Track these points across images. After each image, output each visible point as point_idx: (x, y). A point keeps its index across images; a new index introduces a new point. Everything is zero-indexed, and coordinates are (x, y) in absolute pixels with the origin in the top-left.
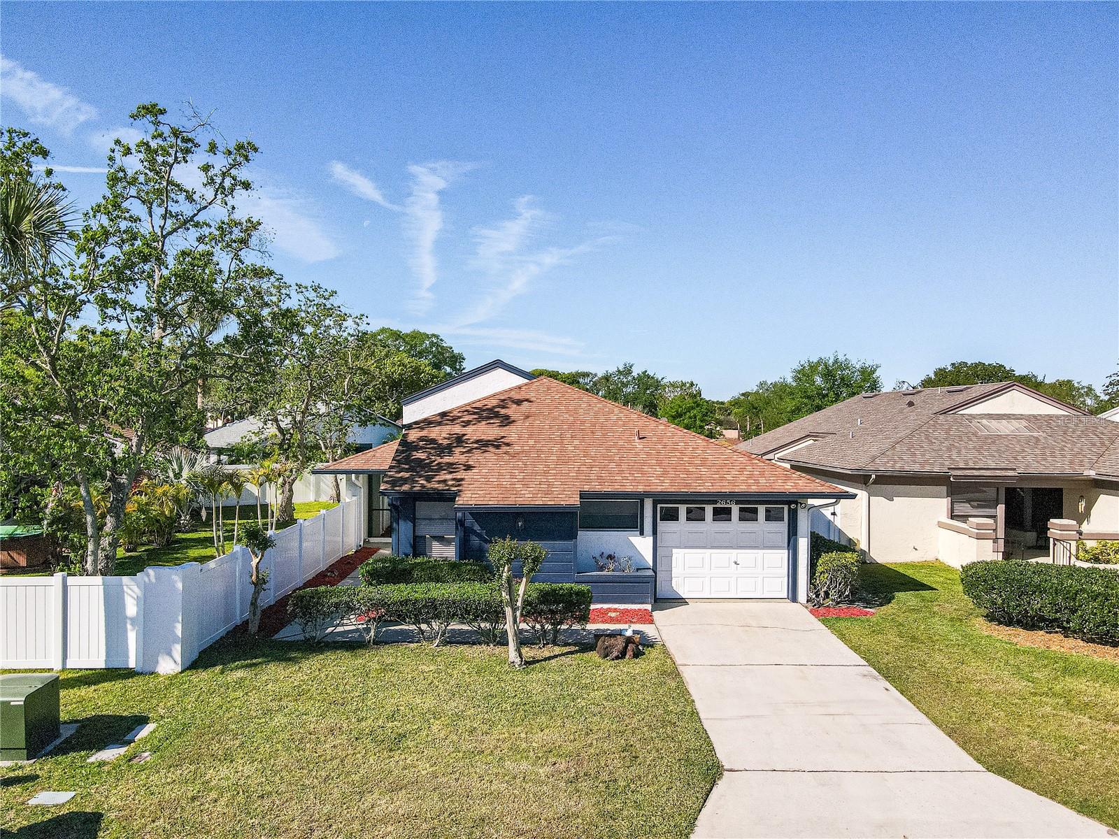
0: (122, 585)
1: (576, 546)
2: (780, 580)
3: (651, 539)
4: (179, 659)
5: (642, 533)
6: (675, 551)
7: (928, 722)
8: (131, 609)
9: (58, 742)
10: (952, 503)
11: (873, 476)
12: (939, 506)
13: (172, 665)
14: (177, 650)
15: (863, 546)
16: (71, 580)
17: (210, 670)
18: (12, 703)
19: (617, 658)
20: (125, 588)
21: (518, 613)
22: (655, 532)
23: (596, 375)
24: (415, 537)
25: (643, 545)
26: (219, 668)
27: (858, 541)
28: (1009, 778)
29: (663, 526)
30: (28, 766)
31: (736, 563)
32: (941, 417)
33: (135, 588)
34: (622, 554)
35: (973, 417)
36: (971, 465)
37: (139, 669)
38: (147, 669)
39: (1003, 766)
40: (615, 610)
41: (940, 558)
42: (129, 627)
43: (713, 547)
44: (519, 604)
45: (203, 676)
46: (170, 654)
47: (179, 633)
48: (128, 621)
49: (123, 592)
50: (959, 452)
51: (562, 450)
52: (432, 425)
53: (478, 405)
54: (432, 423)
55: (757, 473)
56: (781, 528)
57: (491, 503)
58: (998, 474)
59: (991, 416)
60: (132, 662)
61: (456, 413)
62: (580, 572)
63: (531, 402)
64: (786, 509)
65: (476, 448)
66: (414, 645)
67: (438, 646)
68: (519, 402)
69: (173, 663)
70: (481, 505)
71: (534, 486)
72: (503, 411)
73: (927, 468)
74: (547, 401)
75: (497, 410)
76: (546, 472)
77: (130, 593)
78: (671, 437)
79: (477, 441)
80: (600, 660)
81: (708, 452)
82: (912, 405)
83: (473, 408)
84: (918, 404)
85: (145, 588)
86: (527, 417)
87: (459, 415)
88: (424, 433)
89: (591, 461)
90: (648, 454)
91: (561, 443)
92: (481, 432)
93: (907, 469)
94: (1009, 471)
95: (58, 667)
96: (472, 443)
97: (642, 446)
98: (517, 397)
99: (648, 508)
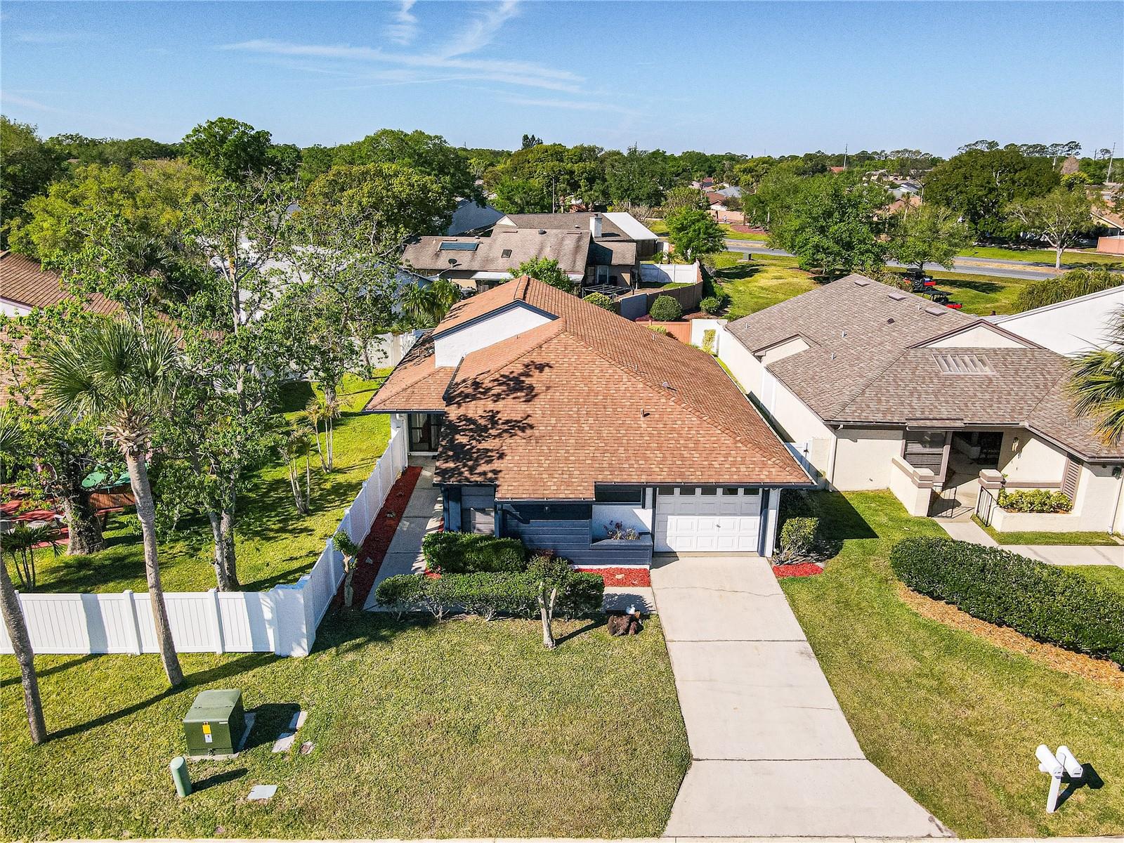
0: (259, 599)
1: (591, 522)
2: (752, 538)
3: (650, 510)
4: (306, 648)
5: (644, 507)
6: (669, 517)
7: (837, 706)
8: (268, 615)
9: (247, 733)
10: (906, 445)
11: (842, 426)
12: (894, 446)
13: (302, 651)
14: (305, 643)
15: (828, 477)
16: (220, 595)
17: (328, 652)
19: (623, 634)
20: (261, 601)
21: (550, 612)
22: (654, 507)
23: (602, 149)
24: (462, 510)
25: (644, 516)
26: (333, 650)
27: (824, 472)
28: (878, 765)
29: (661, 499)
30: (237, 760)
31: (718, 526)
32: (912, 351)
33: (268, 600)
34: (627, 522)
36: (927, 414)
37: (278, 653)
38: (283, 654)
39: (876, 756)
40: (621, 571)
41: (890, 488)
42: (267, 626)
43: (700, 515)
44: (551, 605)
45: (325, 657)
46: (299, 644)
47: (305, 632)
48: (266, 622)
49: (260, 603)
50: (919, 399)
51: (580, 431)
52: (468, 400)
53: (505, 372)
54: (467, 396)
55: (739, 459)
56: (756, 500)
57: (524, 496)
58: (948, 424)
59: (956, 352)
60: (272, 649)
61: (487, 384)
62: (594, 540)
63: (551, 367)
64: (761, 490)
65: (506, 431)
66: (471, 618)
67: (489, 620)
68: (541, 368)
69: (302, 649)
70: (516, 498)
71: (557, 476)
72: (528, 381)
73: (889, 418)
74: (565, 365)
75: (522, 378)
76: (567, 459)
77: (265, 603)
78: (671, 413)
79: (507, 422)
80: (610, 637)
81: (701, 432)
82: (891, 321)
83: (502, 376)
84: (899, 322)
85: (276, 602)
86: (548, 388)
87: (490, 385)
88: (462, 411)
89: (603, 445)
90: (650, 435)
91: (578, 422)
92: (511, 408)
93: (871, 418)
94: (957, 421)
95: (219, 651)
96: (503, 424)
97: (645, 426)
98: (538, 361)
99: (649, 491)
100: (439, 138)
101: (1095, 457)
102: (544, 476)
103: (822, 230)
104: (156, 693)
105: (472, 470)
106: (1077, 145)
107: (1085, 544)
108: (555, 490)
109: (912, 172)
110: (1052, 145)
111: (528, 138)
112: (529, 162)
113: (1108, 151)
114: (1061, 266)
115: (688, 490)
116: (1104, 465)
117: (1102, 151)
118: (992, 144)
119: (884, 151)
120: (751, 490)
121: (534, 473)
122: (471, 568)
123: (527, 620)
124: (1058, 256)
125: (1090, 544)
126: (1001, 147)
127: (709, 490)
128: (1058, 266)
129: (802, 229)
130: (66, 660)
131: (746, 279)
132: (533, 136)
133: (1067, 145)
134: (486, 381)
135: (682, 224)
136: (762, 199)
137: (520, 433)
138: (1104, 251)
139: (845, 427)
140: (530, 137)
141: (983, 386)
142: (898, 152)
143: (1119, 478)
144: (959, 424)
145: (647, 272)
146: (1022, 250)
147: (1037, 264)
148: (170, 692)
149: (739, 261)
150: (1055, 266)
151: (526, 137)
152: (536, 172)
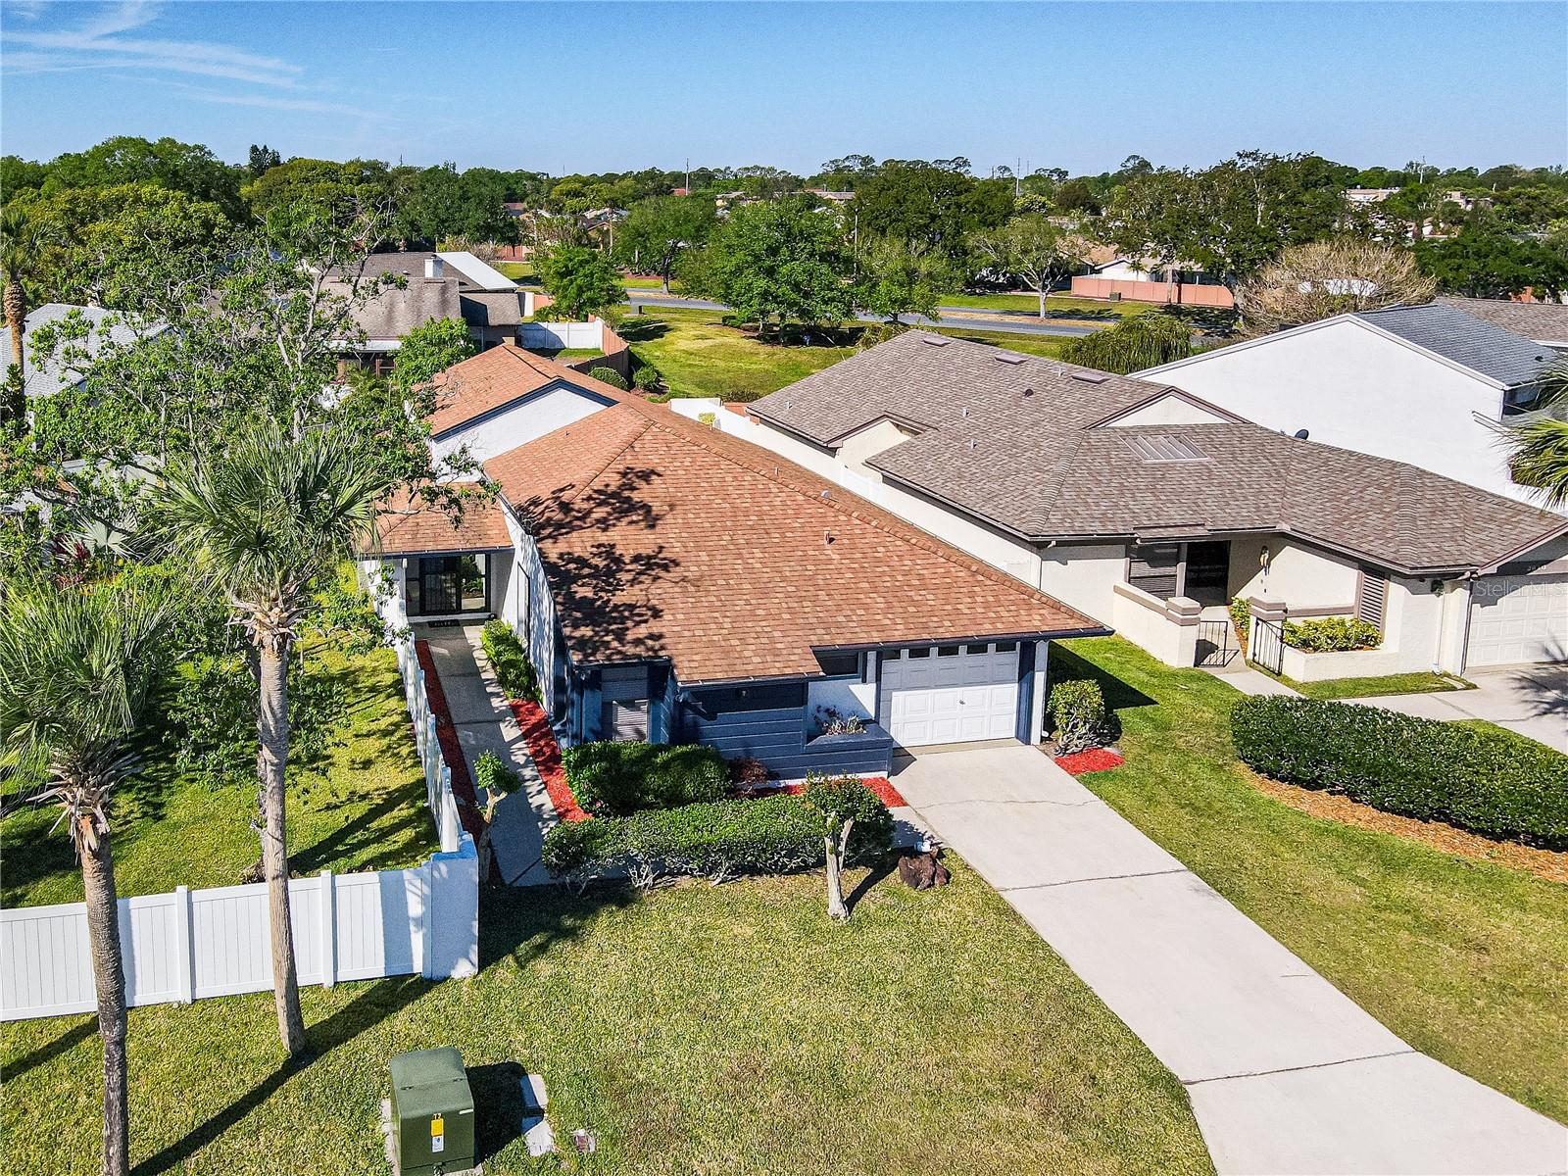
0: (403, 881)
2: (1007, 717)
3: (874, 686)
4: (475, 959)
5: (863, 681)
6: (894, 694)
7: (1312, 971)
8: (415, 908)
10: (1131, 566)
11: (1054, 543)
12: (1116, 568)
13: (469, 967)
14: (474, 951)
16: (341, 879)
17: (503, 962)
18: (461, 1113)
19: (930, 886)
20: (406, 883)
21: (841, 859)
22: (878, 679)
24: (604, 706)
25: (864, 693)
26: (510, 960)
29: (885, 667)
31: (962, 703)
32: (1091, 432)
33: (418, 883)
34: (843, 706)
35: (1126, 432)
36: (1155, 521)
37: (428, 975)
38: (439, 973)
39: (1426, 1044)
42: (412, 928)
43: (937, 687)
44: (842, 848)
45: (505, 970)
46: (465, 957)
47: (476, 932)
48: (412, 921)
49: (404, 887)
51: (750, 569)
52: (564, 531)
53: (598, 485)
54: (559, 526)
55: (991, 599)
56: (1012, 659)
57: (719, 675)
58: (1188, 532)
59: (1145, 430)
60: (418, 967)
61: (579, 504)
62: (810, 738)
63: (659, 475)
64: (1018, 644)
65: (641, 573)
66: (685, 882)
67: (719, 883)
68: (646, 476)
69: (469, 963)
70: (709, 680)
71: (753, 641)
72: (636, 496)
73: (1110, 528)
74: (679, 472)
75: (626, 493)
76: (753, 614)
77: (413, 889)
78: (863, 536)
79: (636, 559)
80: (914, 893)
81: (919, 562)
82: (1029, 393)
83: (596, 491)
84: (1039, 394)
85: (433, 884)
86: (672, 507)
87: (585, 506)
88: (562, 546)
89: (794, 589)
90: (854, 571)
91: (740, 556)
92: (629, 539)
93: (1089, 530)
94: (1199, 528)
95: (328, 982)
96: (632, 562)
97: (838, 557)
98: (639, 466)
99: (872, 656)
100: (201, 148)
101: (1417, 568)
102: (733, 642)
103: (770, 272)
104: (267, 1071)
105: (620, 636)
106: (965, 162)
107: (1417, 691)
108: (757, 663)
109: (776, 195)
110: (936, 161)
111: (258, 150)
112: (290, 183)
113: (1006, 169)
114: (1047, 313)
115: (919, 651)
116: (1421, 578)
117: (1000, 168)
118: (866, 160)
119: (729, 168)
120: (1004, 645)
121: (715, 638)
122: (650, 798)
123: (772, 877)
124: (1042, 302)
125: (1423, 691)
126: (878, 163)
127: (948, 649)
128: (1042, 315)
129: (738, 271)
130: (63, 1029)
131: (656, 340)
132: (265, 147)
133: (953, 161)
134: (578, 500)
135: (566, 267)
136: (642, 231)
137: (662, 574)
138: (1081, 294)
139: (1059, 544)
140: (261, 148)
141: (1204, 477)
142: (747, 169)
143: (1439, 595)
144: (1200, 531)
145: (530, 334)
146: (979, 295)
147: (1011, 313)
148: (294, 1064)
149: (626, 316)
150: (1039, 315)
151: (254, 149)
152: (301, 197)
